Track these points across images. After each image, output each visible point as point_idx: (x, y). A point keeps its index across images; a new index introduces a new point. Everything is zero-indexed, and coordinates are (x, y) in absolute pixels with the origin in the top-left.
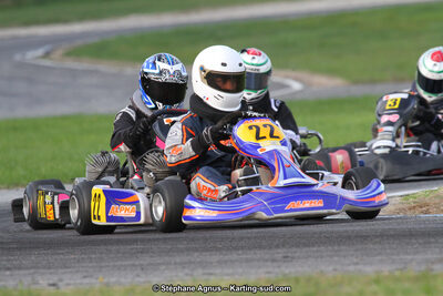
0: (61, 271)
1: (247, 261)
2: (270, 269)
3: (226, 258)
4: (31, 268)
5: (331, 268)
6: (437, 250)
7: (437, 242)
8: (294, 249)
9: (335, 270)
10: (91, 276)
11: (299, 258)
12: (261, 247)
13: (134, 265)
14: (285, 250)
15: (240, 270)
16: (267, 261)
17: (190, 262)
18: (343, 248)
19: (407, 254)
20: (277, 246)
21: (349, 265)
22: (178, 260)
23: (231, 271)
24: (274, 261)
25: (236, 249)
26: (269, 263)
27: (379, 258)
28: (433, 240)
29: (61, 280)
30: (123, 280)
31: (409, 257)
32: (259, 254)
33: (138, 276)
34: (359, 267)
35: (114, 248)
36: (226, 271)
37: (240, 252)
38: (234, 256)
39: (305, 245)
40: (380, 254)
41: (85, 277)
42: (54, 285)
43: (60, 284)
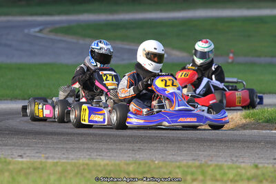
0: (26, 148)
1: (120, 149)
2: (130, 155)
3: (109, 147)
4: (13, 145)
5: (160, 157)
6: (215, 150)
7: (216, 145)
8: (145, 144)
9: (163, 157)
10: (40, 152)
11: (146, 149)
12: (129, 142)
13: (63, 148)
14: (140, 144)
15: (115, 154)
16: (130, 150)
17: (91, 148)
18: (169, 145)
19: (200, 151)
20: (137, 143)
21: (170, 155)
22: (86, 146)
23: (111, 154)
24: (133, 150)
25: (116, 142)
26: (131, 152)
27: (185, 152)
28: (214, 144)
29: (25, 154)
30: (56, 156)
31: (201, 153)
32: (127, 146)
33: (64, 154)
34: (175, 157)
35: (56, 137)
36: (108, 154)
37: (118, 144)
38: (114, 146)
39: (151, 143)
40: (186, 150)
41: (37, 153)
42: (21, 156)
43: (24, 156)
